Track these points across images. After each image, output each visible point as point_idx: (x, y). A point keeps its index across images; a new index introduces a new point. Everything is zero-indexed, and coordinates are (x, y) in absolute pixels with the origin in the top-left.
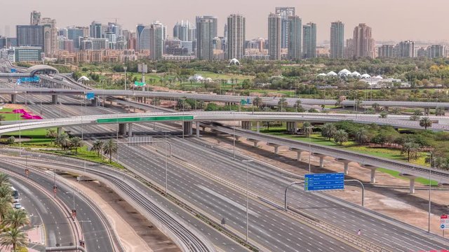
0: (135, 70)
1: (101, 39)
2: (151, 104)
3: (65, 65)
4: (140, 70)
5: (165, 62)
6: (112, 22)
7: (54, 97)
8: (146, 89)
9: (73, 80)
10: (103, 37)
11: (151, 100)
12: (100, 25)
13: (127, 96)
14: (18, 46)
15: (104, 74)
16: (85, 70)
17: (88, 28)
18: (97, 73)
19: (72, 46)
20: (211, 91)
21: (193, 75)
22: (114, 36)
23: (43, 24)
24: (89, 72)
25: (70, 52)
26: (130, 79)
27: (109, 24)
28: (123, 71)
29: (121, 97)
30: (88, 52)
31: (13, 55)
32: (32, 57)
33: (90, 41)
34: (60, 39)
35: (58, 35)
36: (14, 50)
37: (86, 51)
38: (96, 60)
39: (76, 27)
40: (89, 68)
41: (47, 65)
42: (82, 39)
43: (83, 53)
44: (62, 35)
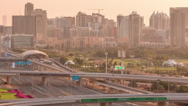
0: (115, 55)
1: (85, 27)
2: (129, 85)
3: (54, 50)
4: (119, 55)
5: (142, 48)
6: (95, 13)
7: (43, 78)
8: (124, 73)
9: (60, 64)
10: (87, 26)
11: (128, 82)
12: (85, 15)
13: (108, 79)
14: (13, 33)
16: (71, 55)
17: (74, 18)
18: (82, 58)
20: (182, 74)
21: (167, 60)
22: (97, 25)
23: (35, 15)
24: (74, 57)
25: (58, 40)
26: (110, 63)
27: (93, 14)
28: (105, 56)
29: (102, 79)
30: (74, 40)
31: (9, 41)
32: (25, 43)
33: (76, 29)
34: (50, 28)
35: (48, 24)
36: (10, 37)
37: (72, 38)
38: (81, 46)
39: (64, 17)
40: (74, 53)
41: (38, 50)
42: (69, 28)
43: (70, 40)
44: (52, 24)
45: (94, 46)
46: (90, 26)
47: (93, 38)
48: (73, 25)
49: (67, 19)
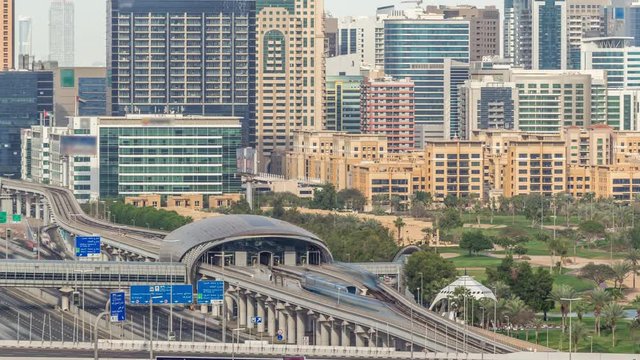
1: (563, 71)
3: (367, 215)
9: (407, 300)
10: (575, 61)
14: (117, 111)
15: (578, 263)
16: (475, 245)
18: (537, 261)
19: (405, 108)
22: (636, 59)
24: (496, 255)
25: (394, 147)
30: (494, 147)
31: (87, 159)
32: (190, 169)
33: (507, 85)
34: (342, 74)
35: (332, 53)
36: (95, 132)
37: (482, 138)
38: (537, 187)
39: (431, 9)
40: (496, 234)
41: (267, 214)
42: (459, 75)
43: (465, 150)
44: (353, 50)
45: (615, 189)
46: (590, 63)
47: (611, 140)
48: (487, 59)
49: (449, 22)
